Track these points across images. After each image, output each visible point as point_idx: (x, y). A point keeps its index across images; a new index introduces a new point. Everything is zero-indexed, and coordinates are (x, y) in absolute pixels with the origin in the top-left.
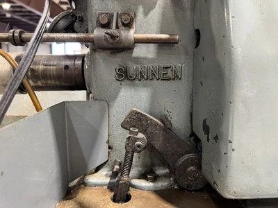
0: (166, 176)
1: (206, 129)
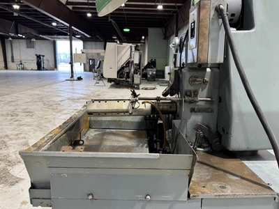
0: (207, 147)
1: (224, 130)
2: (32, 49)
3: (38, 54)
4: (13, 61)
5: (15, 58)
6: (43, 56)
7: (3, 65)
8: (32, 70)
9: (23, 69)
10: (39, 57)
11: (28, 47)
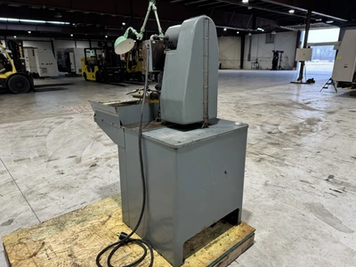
2: (271, 44)
3: (276, 50)
4: (249, 60)
5: (252, 56)
6: (282, 52)
7: (239, 64)
8: (267, 69)
9: (257, 68)
10: (276, 54)
11: (267, 43)
